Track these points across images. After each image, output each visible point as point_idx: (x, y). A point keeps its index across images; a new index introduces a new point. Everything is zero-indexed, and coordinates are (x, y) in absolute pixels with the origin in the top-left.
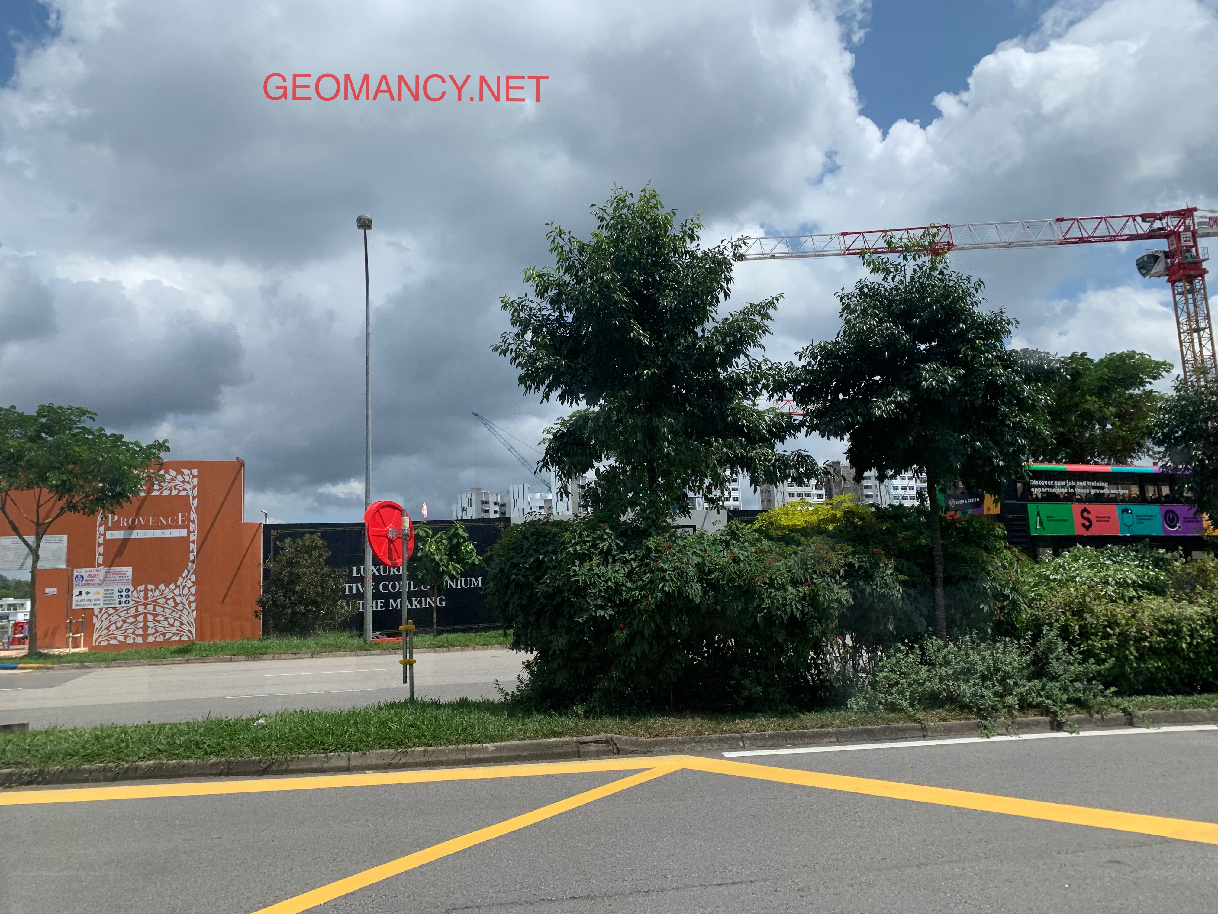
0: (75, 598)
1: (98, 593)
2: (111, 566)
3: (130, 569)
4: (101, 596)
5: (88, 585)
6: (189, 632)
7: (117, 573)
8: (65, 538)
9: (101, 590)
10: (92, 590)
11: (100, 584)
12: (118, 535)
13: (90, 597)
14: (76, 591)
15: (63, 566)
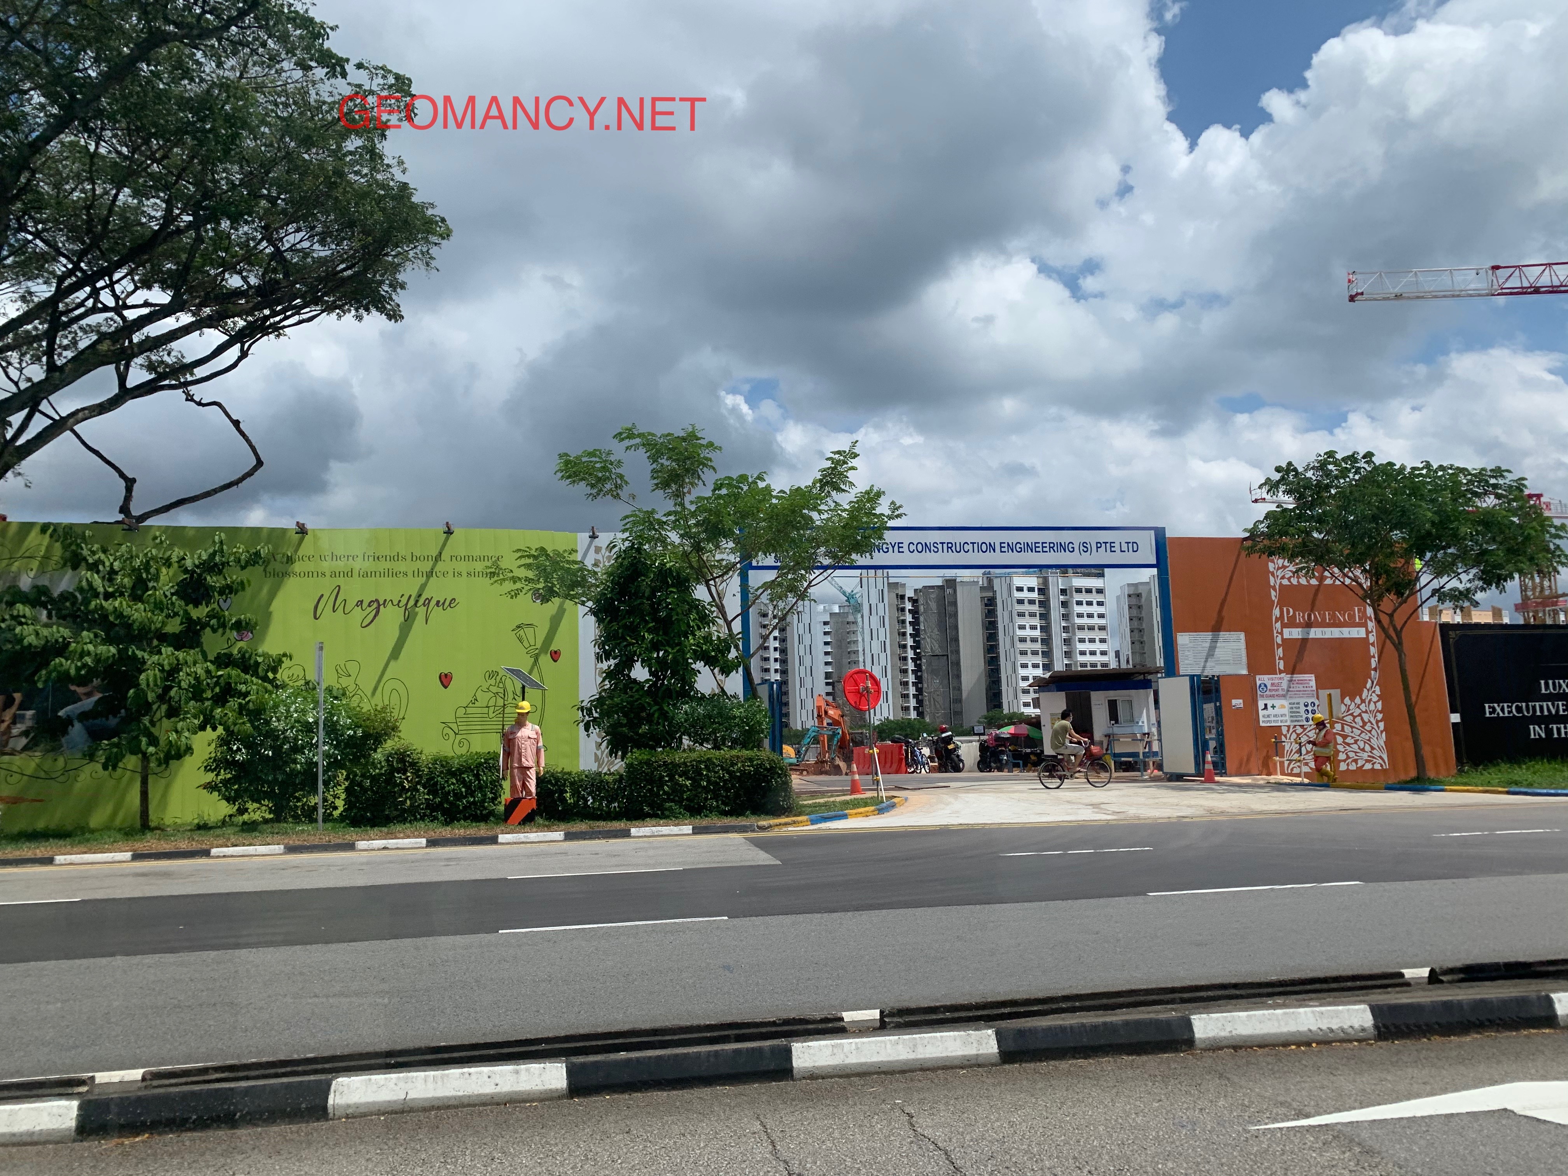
0: (1261, 713)
1: (1283, 706)
2: (1293, 673)
3: (1312, 677)
4: (1286, 711)
5: (1272, 696)
6: (1381, 760)
7: (1300, 682)
8: (1242, 635)
9: (1285, 702)
10: (1278, 702)
11: (1284, 696)
12: (1295, 633)
13: (1277, 711)
14: (1261, 705)
15: (1245, 672)
